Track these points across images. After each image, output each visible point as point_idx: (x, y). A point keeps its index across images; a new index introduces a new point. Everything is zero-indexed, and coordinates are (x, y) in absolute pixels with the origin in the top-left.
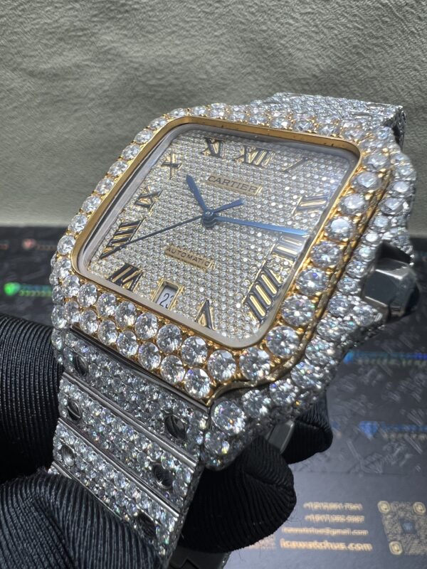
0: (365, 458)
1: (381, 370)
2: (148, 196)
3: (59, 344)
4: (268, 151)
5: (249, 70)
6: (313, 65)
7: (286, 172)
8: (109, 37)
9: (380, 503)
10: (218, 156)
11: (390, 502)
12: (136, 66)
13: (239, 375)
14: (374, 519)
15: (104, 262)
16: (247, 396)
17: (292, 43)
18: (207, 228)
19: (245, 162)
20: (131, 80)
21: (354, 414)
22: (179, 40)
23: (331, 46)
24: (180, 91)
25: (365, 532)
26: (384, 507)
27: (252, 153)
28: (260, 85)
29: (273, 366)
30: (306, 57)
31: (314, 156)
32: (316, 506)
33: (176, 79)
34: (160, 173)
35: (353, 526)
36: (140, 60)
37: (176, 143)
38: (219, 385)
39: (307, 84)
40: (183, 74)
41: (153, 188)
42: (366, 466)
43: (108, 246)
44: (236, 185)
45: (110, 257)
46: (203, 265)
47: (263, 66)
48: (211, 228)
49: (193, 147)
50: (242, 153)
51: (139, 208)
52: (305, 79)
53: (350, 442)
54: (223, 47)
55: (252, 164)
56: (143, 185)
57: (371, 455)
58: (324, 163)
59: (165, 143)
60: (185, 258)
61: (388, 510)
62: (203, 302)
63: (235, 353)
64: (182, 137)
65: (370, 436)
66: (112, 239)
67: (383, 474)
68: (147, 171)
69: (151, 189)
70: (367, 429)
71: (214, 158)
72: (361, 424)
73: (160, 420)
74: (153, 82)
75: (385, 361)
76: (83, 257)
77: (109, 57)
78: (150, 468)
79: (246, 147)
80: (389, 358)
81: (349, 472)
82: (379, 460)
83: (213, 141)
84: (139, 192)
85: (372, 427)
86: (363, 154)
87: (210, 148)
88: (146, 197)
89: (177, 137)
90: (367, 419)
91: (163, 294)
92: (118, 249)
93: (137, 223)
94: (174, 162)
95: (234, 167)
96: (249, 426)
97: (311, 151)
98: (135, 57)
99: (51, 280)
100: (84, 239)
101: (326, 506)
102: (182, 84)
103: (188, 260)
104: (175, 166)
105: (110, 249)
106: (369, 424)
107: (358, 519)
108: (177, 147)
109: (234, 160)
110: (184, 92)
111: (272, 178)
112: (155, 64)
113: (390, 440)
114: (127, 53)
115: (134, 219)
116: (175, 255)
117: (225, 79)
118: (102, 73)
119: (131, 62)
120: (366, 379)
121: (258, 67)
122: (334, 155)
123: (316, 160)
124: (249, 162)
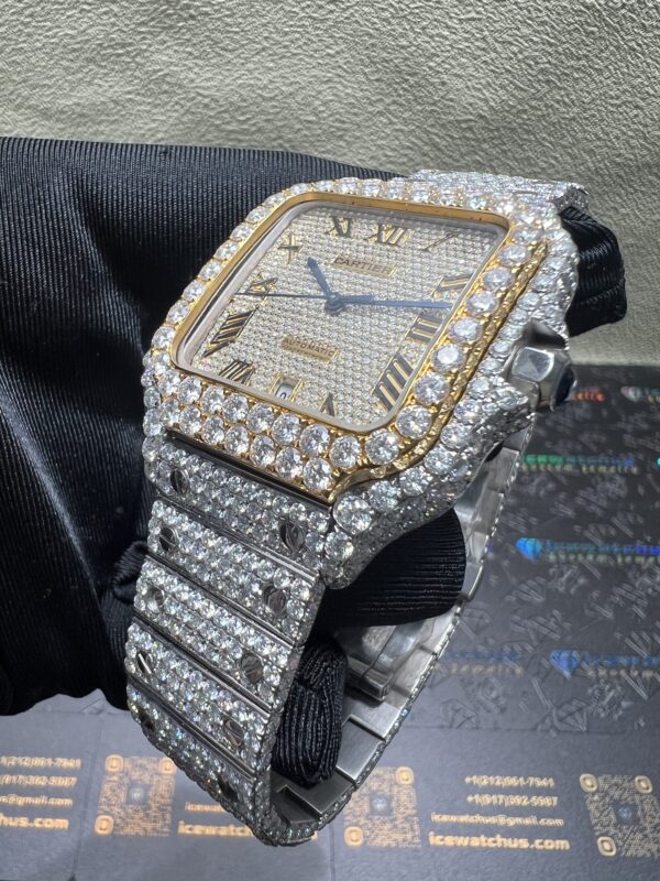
0: (559, 707)
1: (583, 570)
2: (262, 284)
3: (151, 456)
4: (406, 229)
5: (380, 107)
6: (480, 99)
7: (426, 250)
8: (164, 56)
9: (582, 776)
10: (348, 235)
11: (597, 775)
12: (206, 101)
13: (365, 461)
14: (573, 800)
15: (208, 360)
16: (374, 488)
17: (447, 66)
18: (332, 315)
19: (379, 241)
20: (198, 123)
21: (543, 639)
22: (272, 61)
23: (507, 71)
24: (275, 139)
25: (559, 822)
26: (588, 782)
27: (387, 231)
28: (397, 130)
29: (402, 447)
30: (467, 87)
31: (460, 232)
32: (484, 781)
33: (268, 121)
34: (276, 257)
35: (540, 812)
36: (212, 92)
37: (296, 223)
38: (343, 474)
39: (470, 129)
40: (278, 113)
41: (267, 274)
42: (561, 720)
43: (212, 343)
44: (367, 267)
45: (215, 354)
46: (327, 355)
47: (401, 100)
48: (337, 315)
49: (316, 227)
50: (376, 232)
51: (251, 298)
52: (466, 121)
53: (535, 683)
54: (339, 71)
55: (387, 243)
56: (256, 272)
57: (569, 702)
58: (471, 240)
59: (283, 223)
60: (305, 349)
61: (594, 789)
62: (326, 396)
63: (361, 438)
64: (304, 216)
65: (567, 674)
66: (218, 333)
67: (588, 732)
68: (260, 256)
69: (266, 276)
70: (561, 663)
71: (342, 238)
72: (554, 653)
73: (274, 531)
74: (234, 126)
75: (590, 557)
76: (184, 350)
77: (165, 87)
78: (260, 592)
79: (380, 225)
80: (597, 552)
81: (535, 729)
82: (580, 710)
83: (341, 219)
84: (251, 279)
85: (570, 658)
86: (512, 228)
87: (337, 227)
88: (259, 285)
89: (298, 216)
90: (562, 646)
91: (279, 393)
92: (225, 344)
93: (248, 314)
94: (293, 244)
95: (365, 247)
96: (375, 523)
97: (457, 227)
98: (204, 88)
99: (143, 380)
100: (186, 329)
101: (499, 781)
102: (278, 128)
103: (309, 350)
104: (296, 248)
105: (215, 345)
106: (565, 655)
107: (547, 801)
108: (298, 227)
109: (365, 240)
110: (280, 141)
111: (409, 257)
112: (235, 98)
113: (598, 679)
114: (192, 81)
115: (244, 310)
116: (294, 346)
117: (343, 122)
118: (153, 111)
119: (199, 94)
120: (560, 585)
121: (394, 102)
122: (483, 231)
123: (461, 236)
124: (384, 241)
